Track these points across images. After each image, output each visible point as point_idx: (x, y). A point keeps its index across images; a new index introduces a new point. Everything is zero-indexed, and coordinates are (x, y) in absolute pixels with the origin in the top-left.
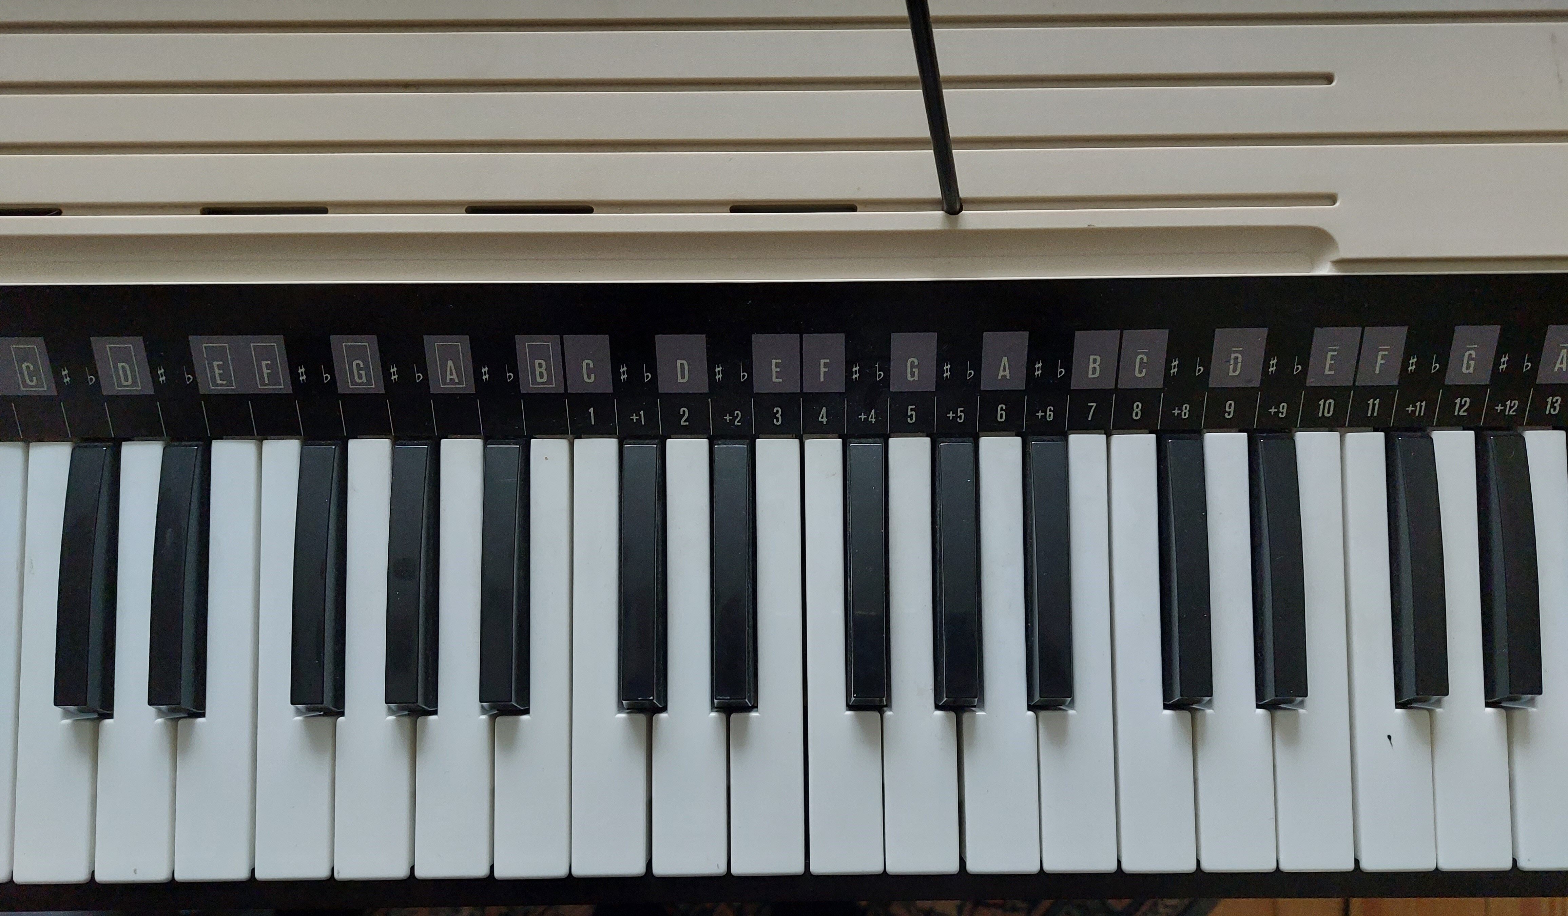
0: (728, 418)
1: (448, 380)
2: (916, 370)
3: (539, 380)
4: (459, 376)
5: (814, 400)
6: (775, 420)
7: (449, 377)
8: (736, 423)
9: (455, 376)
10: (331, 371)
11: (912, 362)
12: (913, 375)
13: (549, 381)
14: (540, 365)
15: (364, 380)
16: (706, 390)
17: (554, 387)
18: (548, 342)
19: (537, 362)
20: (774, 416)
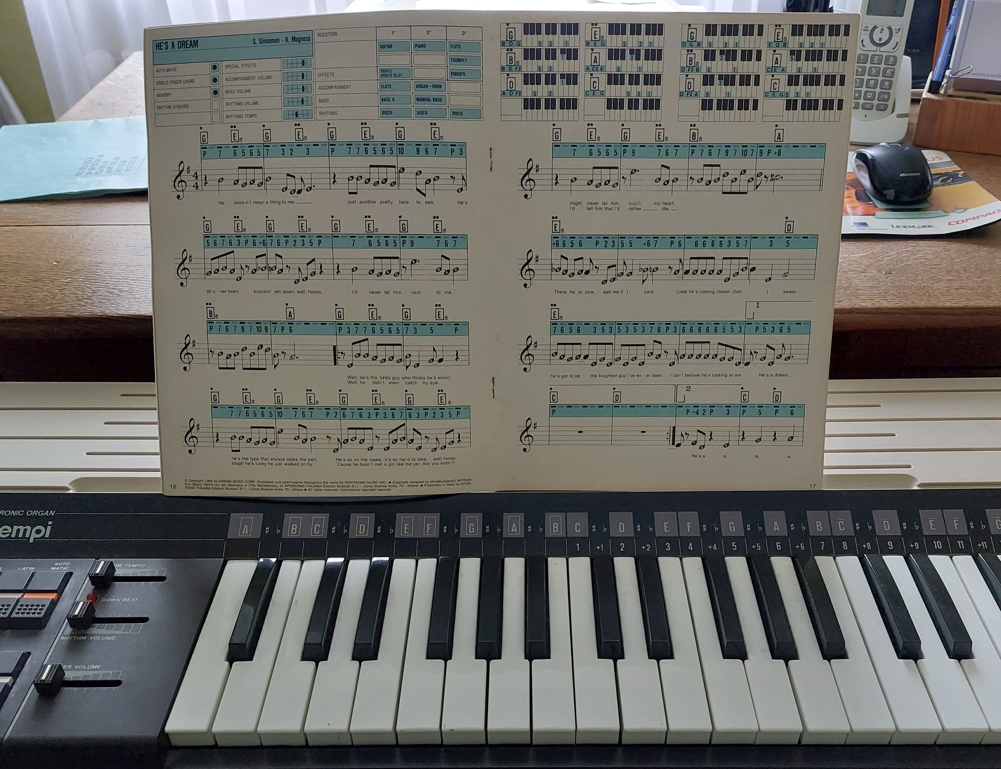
0: (644, 547)
1: (512, 532)
2: (734, 527)
3: (554, 531)
4: (518, 530)
5: (686, 540)
6: (667, 549)
7: (513, 530)
8: (648, 550)
9: (515, 530)
10: (459, 528)
11: (731, 524)
12: (732, 529)
13: (559, 532)
14: (556, 525)
15: (473, 532)
16: (633, 535)
17: (561, 534)
18: (561, 516)
19: (554, 524)
20: (666, 547)
